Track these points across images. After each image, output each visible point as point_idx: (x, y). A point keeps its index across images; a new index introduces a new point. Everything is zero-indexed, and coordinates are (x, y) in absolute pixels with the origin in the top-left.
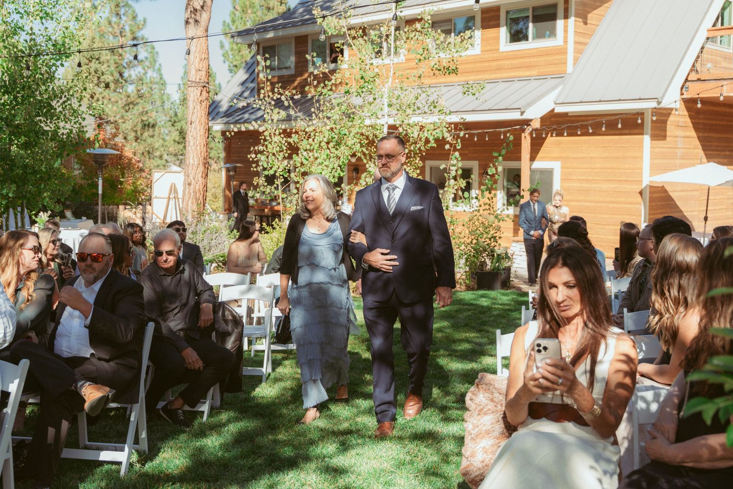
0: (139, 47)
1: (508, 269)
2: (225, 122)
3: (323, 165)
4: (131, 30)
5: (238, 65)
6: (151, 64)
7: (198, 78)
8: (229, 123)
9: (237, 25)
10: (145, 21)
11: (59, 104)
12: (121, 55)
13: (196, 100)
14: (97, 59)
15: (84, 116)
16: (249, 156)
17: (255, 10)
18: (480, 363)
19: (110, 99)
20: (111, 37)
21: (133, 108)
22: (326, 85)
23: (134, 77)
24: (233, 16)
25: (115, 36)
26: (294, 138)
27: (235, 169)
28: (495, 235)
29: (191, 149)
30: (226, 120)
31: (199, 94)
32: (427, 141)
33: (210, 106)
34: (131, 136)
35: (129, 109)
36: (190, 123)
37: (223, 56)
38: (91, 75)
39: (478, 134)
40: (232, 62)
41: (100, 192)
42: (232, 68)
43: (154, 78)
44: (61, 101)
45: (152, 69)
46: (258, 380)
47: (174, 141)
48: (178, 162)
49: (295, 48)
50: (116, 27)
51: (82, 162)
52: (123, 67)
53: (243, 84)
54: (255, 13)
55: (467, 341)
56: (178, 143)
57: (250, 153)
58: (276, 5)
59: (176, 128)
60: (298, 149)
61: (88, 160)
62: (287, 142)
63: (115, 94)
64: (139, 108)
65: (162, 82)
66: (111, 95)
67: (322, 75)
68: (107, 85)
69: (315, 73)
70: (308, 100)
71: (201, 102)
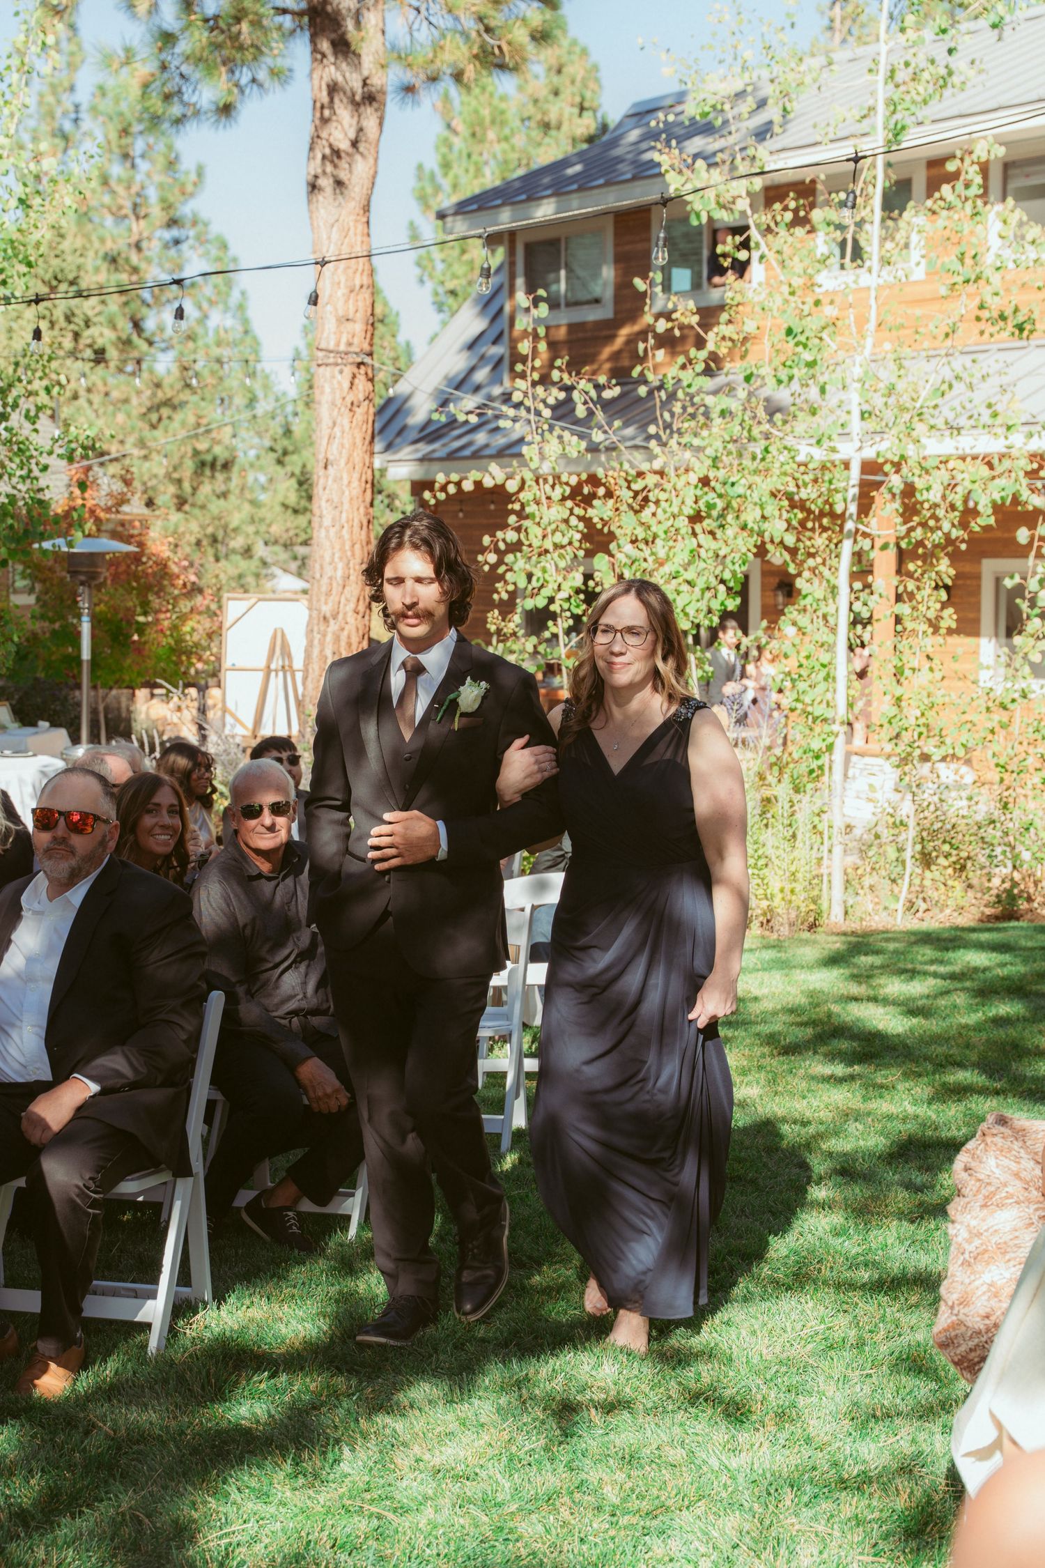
0: (184, 247)
2: (419, 455)
3: (680, 580)
4: (163, 200)
5: (459, 290)
6: (219, 293)
7: (344, 340)
8: (431, 460)
9: (456, 177)
10: (200, 172)
12: (135, 270)
13: (339, 402)
14: (72, 283)
15: (44, 460)
16: (480, 558)
17: (507, 131)
19: (107, 394)
20: (109, 221)
21: (169, 418)
22: (690, 362)
24: (444, 150)
25: (120, 218)
26: (600, 511)
29: (327, 537)
30: (424, 448)
31: (346, 385)
33: (381, 411)
34: (166, 495)
35: (160, 419)
36: (322, 464)
37: (419, 264)
38: (57, 327)
40: (442, 283)
41: (86, 655)
42: (442, 298)
43: (227, 331)
45: (221, 306)
47: (285, 506)
48: (294, 566)
49: (616, 245)
50: (120, 190)
51: (39, 572)
52: (143, 302)
53: (471, 346)
54: (506, 139)
56: (296, 511)
57: (483, 550)
58: (566, 116)
59: (289, 469)
60: (612, 536)
61: (51, 569)
62: (580, 518)
63: (122, 378)
64: (187, 416)
65: (248, 340)
66: (112, 381)
67: (677, 333)
68: (100, 355)
69: (662, 326)
70: (640, 400)
71: (353, 406)
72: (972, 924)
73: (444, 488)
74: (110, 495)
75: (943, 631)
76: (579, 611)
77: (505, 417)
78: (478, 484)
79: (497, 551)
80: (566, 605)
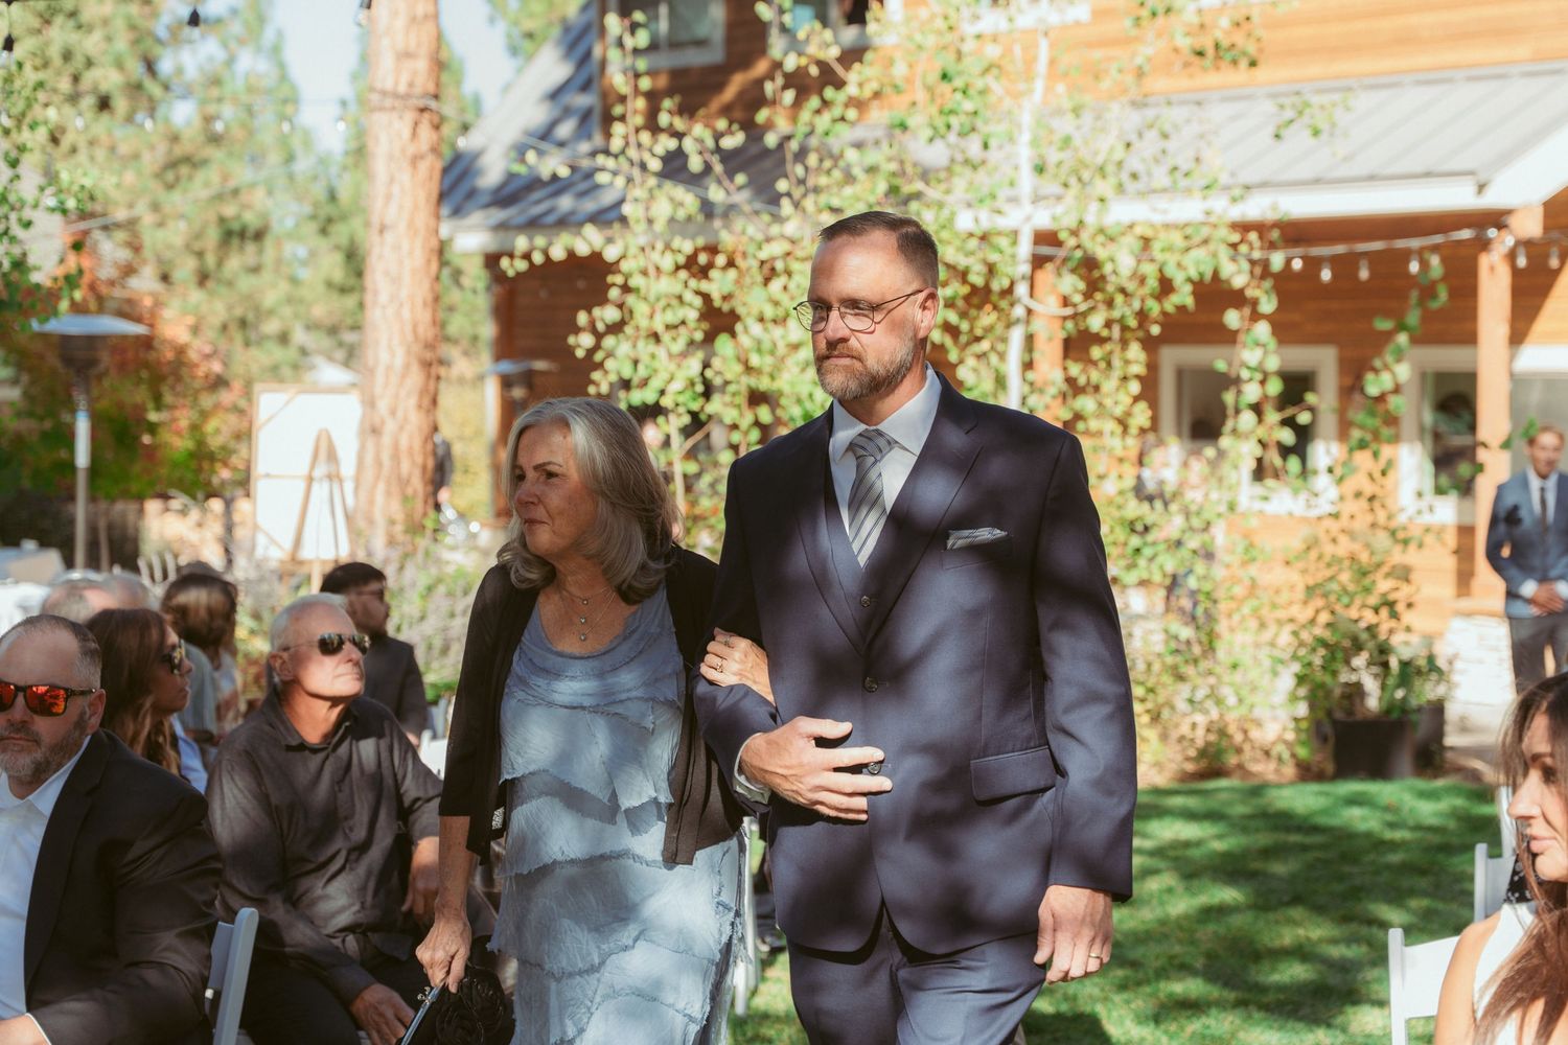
1: (1438, 709)
2: (493, 222)
5: (536, 31)
6: (249, 30)
7: (404, 81)
8: (508, 227)
13: (398, 154)
14: (73, 14)
15: (27, 214)
16: (571, 340)
18: (1344, 1030)
19: (112, 149)
21: (189, 177)
22: (826, 103)
23: (192, 73)
26: (718, 284)
27: (528, 379)
28: (1391, 597)
29: (384, 318)
30: (498, 215)
31: (406, 132)
32: (1166, 286)
33: (445, 171)
34: (185, 269)
35: (178, 179)
36: (377, 228)
39: (1335, 262)
40: (517, 23)
41: (82, 458)
42: (517, 41)
43: (259, 76)
45: (251, 46)
47: (329, 285)
48: (340, 354)
51: (25, 361)
52: (158, 39)
53: (555, 95)
55: (1301, 952)
56: (343, 290)
57: (577, 330)
59: (334, 240)
60: (734, 317)
61: (41, 357)
62: (698, 293)
63: (131, 128)
64: (211, 175)
65: (286, 88)
66: (120, 132)
67: (814, 71)
68: (104, 104)
69: (791, 63)
70: (766, 152)
71: (415, 160)
72: (1174, 785)
73: (526, 257)
74: (114, 264)
75: (1134, 431)
76: (695, 407)
77: (602, 169)
78: (571, 254)
79: (594, 331)
80: (681, 399)
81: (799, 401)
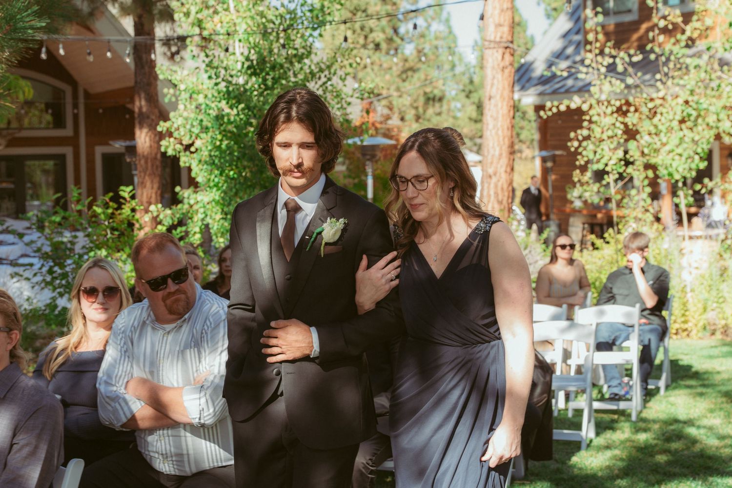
2: (538, 92)
3: (674, 153)
5: (558, 8)
6: (436, 13)
7: (498, 36)
8: (544, 94)
11: (317, 86)
13: (496, 66)
14: (364, 11)
15: (349, 100)
16: (569, 144)
19: (381, 65)
21: (412, 76)
22: (678, 41)
26: (632, 119)
27: (554, 158)
29: (491, 134)
30: (540, 88)
31: (500, 58)
33: (518, 70)
34: (410, 115)
35: (407, 77)
36: (488, 98)
38: (356, 33)
40: (550, 5)
41: (370, 195)
42: (550, 12)
43: (440, 32)
44: (320, 83)
45: (437, 20)
46: (576, 446)
47: (470, 119)
48: (475, 149)
52: (399, 19)
53: (565, 36)
56: (476, 121)
57: (571, 140)
59: (472, 100)
60: (637, 132)
61: (353, 153)
62: (622, 123)
63: (388, 57)
64: (421, 75)
65: (451, 37)
66: (383, 59)
67: (670, 27)
68: (377, 46)
69: (662, 23)
70: (651, 62)
71: (503, 69)
73: (550, 110)
74: (382, 115)
76: (621, 170)
77: (581, 72)
78: (568, 107)
79: (578, 140)
80: (614, 167)
81: (666, 168)
